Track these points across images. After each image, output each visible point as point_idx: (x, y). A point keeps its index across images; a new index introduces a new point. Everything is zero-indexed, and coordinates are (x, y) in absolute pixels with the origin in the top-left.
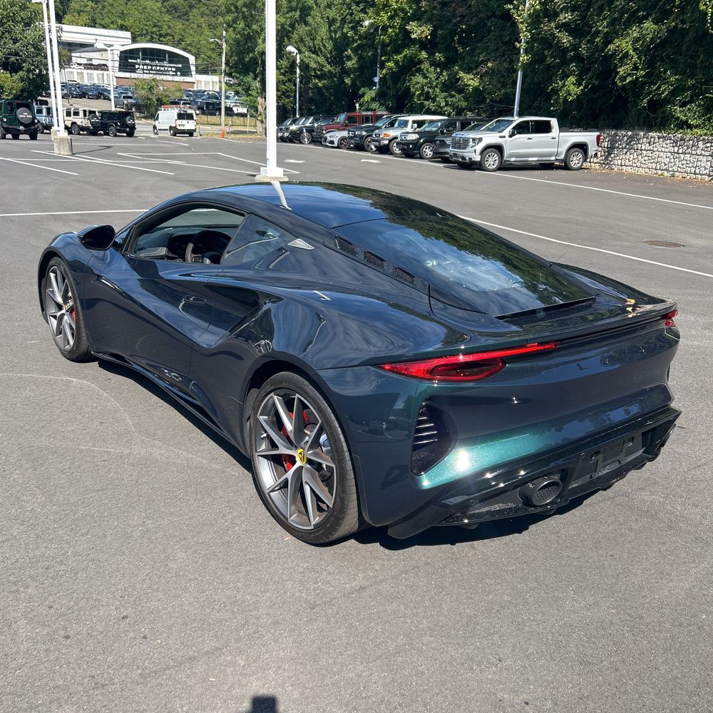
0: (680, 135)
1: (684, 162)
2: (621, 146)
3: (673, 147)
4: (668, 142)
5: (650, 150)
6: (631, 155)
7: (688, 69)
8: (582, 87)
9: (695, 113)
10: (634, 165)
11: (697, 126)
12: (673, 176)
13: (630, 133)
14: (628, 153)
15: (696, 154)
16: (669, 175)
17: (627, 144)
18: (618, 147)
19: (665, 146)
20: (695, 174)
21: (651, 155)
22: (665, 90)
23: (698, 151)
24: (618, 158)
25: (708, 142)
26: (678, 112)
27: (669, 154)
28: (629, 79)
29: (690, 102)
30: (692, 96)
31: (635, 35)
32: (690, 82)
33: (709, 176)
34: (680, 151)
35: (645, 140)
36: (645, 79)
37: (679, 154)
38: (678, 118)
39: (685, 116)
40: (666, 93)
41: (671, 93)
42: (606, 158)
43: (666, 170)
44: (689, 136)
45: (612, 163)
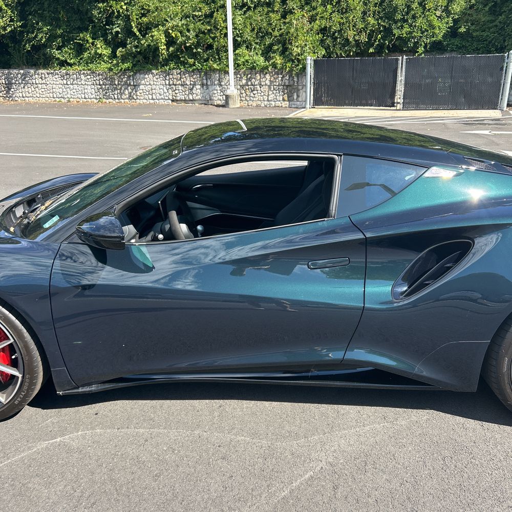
0: (64, 71)
1: (74, 91)
2: (17, 82)
3: (62, 80)
4: (57, 76)
5: (44, 84)
6: (30, 89)
7: (55, 22)
9: (70, 54)
10: (34, 96)
11: (74, 64)
12: (69, 101)
13: (22, 71)
14: (26, 87)
15: (82, 84)
16: (66, 101)
17: (23, 80)
18: (15, 83)
19: (54, 79)
20: (85, 98)
21: (46, 87)
22: (42, 37)
23: (82, 82)
24: (18, 91)
25: (88, 75)
26: (56, 53)
27: (60, 86)
28: (9, 29)
29: (63, 46)
30: (63, 42)
32: (59, 32)
33: (96, 99)
34: (69, 83)
35: (37, 76)
36: (22, 29)
37: (68, 85)
38: (59, 58)
39: (63, 57)
40: (44, 40)
41: (48, 40)
42: (8, 92)
43: (61, 97)
44: (71, 72)
45: (14, 96)
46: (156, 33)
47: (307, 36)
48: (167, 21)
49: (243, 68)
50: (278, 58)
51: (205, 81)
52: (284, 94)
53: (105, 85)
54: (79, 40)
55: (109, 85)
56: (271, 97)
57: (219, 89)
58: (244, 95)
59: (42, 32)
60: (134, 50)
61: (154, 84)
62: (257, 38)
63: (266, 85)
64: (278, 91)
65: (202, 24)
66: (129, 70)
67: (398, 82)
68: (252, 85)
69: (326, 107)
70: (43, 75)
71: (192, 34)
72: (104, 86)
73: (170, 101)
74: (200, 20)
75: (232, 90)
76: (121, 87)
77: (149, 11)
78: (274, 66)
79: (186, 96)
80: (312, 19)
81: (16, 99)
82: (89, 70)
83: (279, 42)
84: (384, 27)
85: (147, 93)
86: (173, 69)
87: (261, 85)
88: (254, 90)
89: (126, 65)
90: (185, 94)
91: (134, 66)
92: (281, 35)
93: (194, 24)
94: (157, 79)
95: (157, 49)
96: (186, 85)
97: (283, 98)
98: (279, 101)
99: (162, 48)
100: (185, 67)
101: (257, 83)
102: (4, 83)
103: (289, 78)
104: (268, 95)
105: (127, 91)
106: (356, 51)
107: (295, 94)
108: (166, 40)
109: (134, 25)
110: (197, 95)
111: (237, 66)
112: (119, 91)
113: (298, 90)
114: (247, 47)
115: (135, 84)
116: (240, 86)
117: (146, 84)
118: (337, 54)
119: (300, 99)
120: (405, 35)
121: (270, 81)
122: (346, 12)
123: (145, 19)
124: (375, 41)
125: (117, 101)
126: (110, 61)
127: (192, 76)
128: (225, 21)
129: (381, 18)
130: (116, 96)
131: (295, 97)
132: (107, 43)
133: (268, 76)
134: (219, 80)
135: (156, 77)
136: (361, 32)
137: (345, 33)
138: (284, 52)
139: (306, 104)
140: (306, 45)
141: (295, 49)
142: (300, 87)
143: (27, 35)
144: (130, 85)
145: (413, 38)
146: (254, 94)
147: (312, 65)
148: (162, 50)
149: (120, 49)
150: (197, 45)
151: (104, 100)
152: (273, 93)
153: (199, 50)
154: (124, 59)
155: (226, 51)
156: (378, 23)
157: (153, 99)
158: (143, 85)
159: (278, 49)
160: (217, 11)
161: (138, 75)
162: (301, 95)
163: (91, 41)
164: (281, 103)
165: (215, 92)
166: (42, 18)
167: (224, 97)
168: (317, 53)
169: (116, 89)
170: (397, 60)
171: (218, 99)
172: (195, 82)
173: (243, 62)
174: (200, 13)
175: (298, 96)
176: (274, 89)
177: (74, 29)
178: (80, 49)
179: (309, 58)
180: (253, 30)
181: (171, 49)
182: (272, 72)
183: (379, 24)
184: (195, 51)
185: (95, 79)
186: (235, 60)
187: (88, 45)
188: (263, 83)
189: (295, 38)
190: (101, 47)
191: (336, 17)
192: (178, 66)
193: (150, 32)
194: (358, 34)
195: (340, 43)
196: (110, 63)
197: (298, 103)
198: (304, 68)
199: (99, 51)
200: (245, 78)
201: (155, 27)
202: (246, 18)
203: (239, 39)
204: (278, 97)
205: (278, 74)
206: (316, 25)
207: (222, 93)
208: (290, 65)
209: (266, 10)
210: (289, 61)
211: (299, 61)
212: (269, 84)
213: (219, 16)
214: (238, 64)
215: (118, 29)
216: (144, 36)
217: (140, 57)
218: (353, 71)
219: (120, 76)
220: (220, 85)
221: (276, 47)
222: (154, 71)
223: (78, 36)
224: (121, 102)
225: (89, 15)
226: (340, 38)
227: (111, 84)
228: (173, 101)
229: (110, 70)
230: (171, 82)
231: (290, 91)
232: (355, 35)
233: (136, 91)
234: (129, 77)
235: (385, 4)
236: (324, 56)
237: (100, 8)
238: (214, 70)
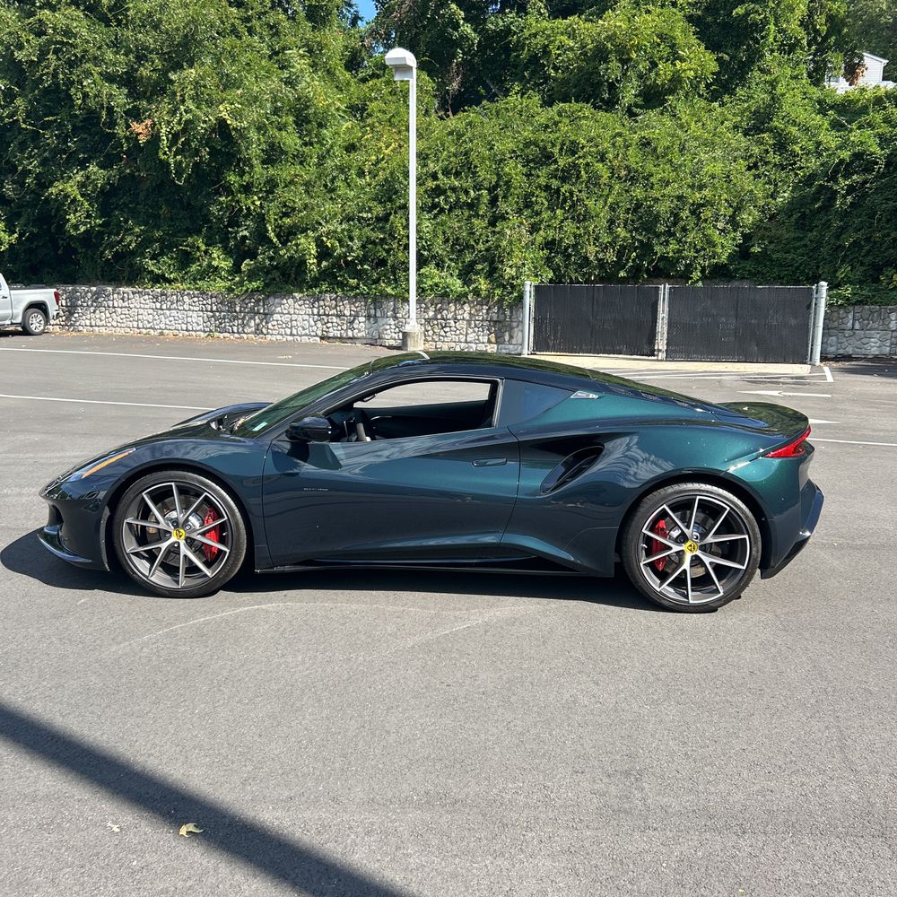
0: (159, 290)
1: (172, 319)
2: (85, 304)
3: (154, 302)
4: (146, 297)
5: (125, 307)
6: (103, 314)
7: (152, 220)
8: (16, 235)
9: (170, 266)
10: (109, 325)
11: (175, 280)
12: (162, 334)
13: (94, 289)
14: (98, 311)
15: (184, 310)
16: (157, 333)
17: (94, 301)
18: (82, 305)
19: (143, 301)
20: (187, 330)
21: (127, 312)
22: (131, 241)
23: (185, 306)
24: (84, 317)
25: (194, 297)
26: (150, 264)
27: (151, 311)
28: (82, 229)
29: (162, 254)
30: (161, 248)
31: (78, 179)
32: (157, 234)
33: (205, 332)
34: (164, 307)
35: (116, 296)
36: (102, 229)
37: (163, 310)
38: (152, 271)
39: (160, 269)
40: (134, 245)
41: (139, 246)
42: (68, 319)
43: (151, 328)
44: (169, 291)
45: (78, 324)
46: (303, 240)
47: (525, 252)
48: (320, 224)
49: (430, 295)
50: (483, 282)
51: (372, 312)
52: (491, 333)
53: (220, 312)
54: (186, 246)
55: (227, 312)
56: (471, 337)
57: (393, 323)
58: (431, 333)
59: (132, 234)
60: (267, 262)
61: (295, 313)
62: (453, 252)
63: (464, 319)
64: (481, 329)
65: (372, 230)
66: (258, 291)
67: (660, 322)
68: (443, 319)
69: (553, 353)
70: (125, 295)
71: (356, 244)
72: (217, 314)
73: (318, 339)
74: (369, 225)
75: (413, 326)
76: (244, 316)
77: (294, 209)
78: (477, 292)
79: (342, 332)
80: (534, 229)
81: (81, 328)
82: (196, 289)
83: (484, 259)
84: (641, 242)
85: (284, 325)
86: (326, 292)
87: (456, 319)
88: (446, 326)
89: (255, 284)
90: (342, 329)
91: (267, 285)
92: (487, 250)
93: (360, 229)
94: (300, 306)
95: (303, 262)
96: (344, 315)
97: (489, 339)
98: (483, 343)
99: (311, 262)
100: (343, 290)
101: (450, 316)
102: (64, 304)
103: (499, 310)
104: (467, 334)
105: (253, 321)
106: (599, 275)
107: (507, 333)
108: (317, 251)
109: (270, 228)
110: (360, 331)
111: (421, 291)
112: (240, 321)
113: (512, 328)
114: (437, 265)
115: (266, 311)
116: (425, 319)
117: (282, 313)
118: (571, 278)
119: (514, 341)
120: (671, 255)
121: (470, 314)
122: (584, 220)
123: (287, 221)
124: (627, 261)
125: (236, 335)
126: (230, 278)
127: (354, 303)
128: (407, 227)
129: (636, 230)
130: (235, 329)
131: (507, 338)
132: (228, 252)
133: (466, 307)
134: (394, 310)
135: (300, 303)
136: (606, 247)
137: (582, 248)
138: (492, 273)
139: (522, 348)
140: (524, 264)
141: (508, 270)
142: (515, 324)
143: (109, 238)
144: (258, 313)
145: (683, 258)
146: (446, 332)
147: (533, 294)
148: (311, 265)
149: (247, 261)
150: (363, 260)
151: (217, 334)
152: (474, 332)
153: (366, 267)
154: (252, 275)
155: (407, 269)
156: (631, 235)
157: (291, 334)
158: (279, 313)
159: (483, 269)
160: (396, 213)
161: (271, 300)
162: (515, 335)
163: (203, 248)
164: (486, 346)
165: (388, 327)
166: (134, 214)
167: (401, 334)
168: (541, 276)
169: (236, 318)
170: (657, 289)
171: (391, 338)
172: (357, 312)
173: (431, 286)
174: (370, 215)
175: (511, 337)
176: (476, 326)
177: (179, 232)
178: (185, 260)
179: (528, 283)
180: (447, 241)
181: (324, 264)
182: (473, 302)
183: (633, 238)
184: (359, 267)
185: (205, 302)
186: (419, 283)
187: (198, 254)
188: (459, 317)
189: (508, 254)
190: (218, 257)
191: (570, 227)
192: (333, 288)
193: (294, 239)
194: (603, 251)
195: (575, 263)
196: (230, 280)
197: (511, 346)
198: (521, 298)
199: (215, 263)
200: (432, 309)
201: (302, 232)
202: (438, 224)
203: (426, 253)
204: (481, 337)
205: (482, 305)
206: (540, 237)
207: (397, 330)
208: (500, 293)
209: (466, 213)
210: (498, 287)
211: (513, 287)
212: (468, 318)
213: (397, 220)
214: (423, 288)
215: (246, 233)
216: (284, 244)
217: (276, 274)
218: (593, 304)
219: (244, 299)
220: (395, 318)
221: (479, 267)
222: (296, 294)
223: (184, 241)
224: (241, 338)
225: (205, 211)
226: (575, 255)
227: (228, 311)
228: (322, 338)
229: (230, 290)
230: (322, 312)
231: (500, 330)
232: (597, 252)
233: (267, 323)
234: (259, 300)
235: (642, 210)
236: (551, 281)
237: (221, 203)
238: (388, 296)
